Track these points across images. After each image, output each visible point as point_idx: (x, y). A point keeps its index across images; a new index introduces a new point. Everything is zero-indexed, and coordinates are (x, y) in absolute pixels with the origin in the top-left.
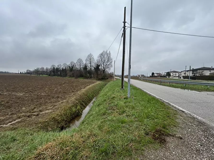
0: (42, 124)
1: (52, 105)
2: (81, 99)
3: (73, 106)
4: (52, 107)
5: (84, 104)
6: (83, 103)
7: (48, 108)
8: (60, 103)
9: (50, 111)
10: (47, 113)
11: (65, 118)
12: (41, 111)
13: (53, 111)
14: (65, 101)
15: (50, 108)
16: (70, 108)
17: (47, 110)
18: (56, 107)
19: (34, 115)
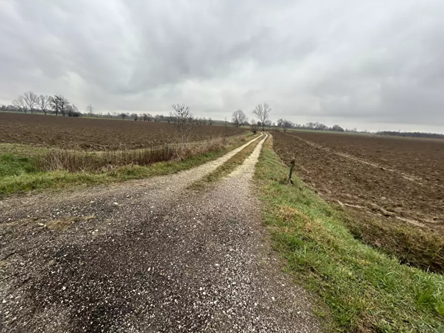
4: (433, 221)
7: (423, 219)
9: (419, 224)
10: (406, 224)
13: (423, 228)
15: (428, 221)
17: (416, 219)
19: (382, 213)
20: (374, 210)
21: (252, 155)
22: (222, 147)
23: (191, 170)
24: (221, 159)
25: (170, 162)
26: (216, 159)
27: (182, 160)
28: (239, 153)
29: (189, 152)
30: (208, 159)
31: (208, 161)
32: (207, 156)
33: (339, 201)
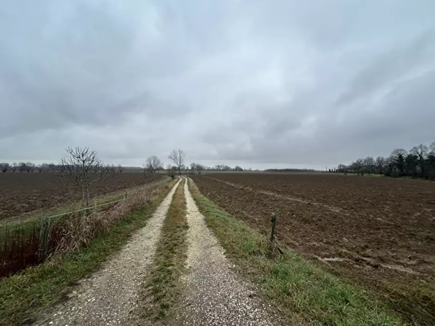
4: (413, 262)
7: (402, 261)
9: (410, 271)
12: (382, 260)
13: (422, 278)
15: (409, 263)
17: (398, 263)
18: (430, 267)
19: (368, 264)
20: (356, 260)
21: (187, 206)
22: (148, 202)
23: (108, 270)
24: (151, 221)
25: (49, 264)
26: (145, 225)
27: (84, 245)
28: (171, 205)
29: (98, 223)
30: (132, 226)
31: (134, 230)
32: (129, 222)
33: (317, 257)
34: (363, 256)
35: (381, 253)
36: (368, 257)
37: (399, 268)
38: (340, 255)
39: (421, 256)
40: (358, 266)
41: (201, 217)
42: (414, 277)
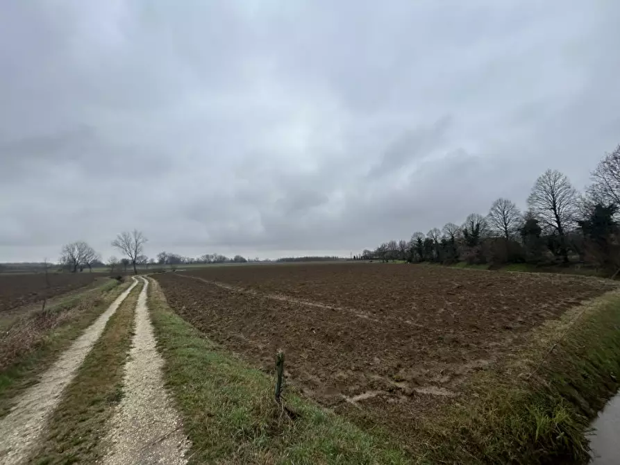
0: (433, 444)
1: (447, 371)
2: (560, 373)
3: (530, 400)
4: (446, 379)
5: (582, 401)
6: (575, 394)
7: (435, 380)
8: (469, 366)
9: (444, 393)
10: (438, 399)
11: (508, 447)
12: (416, 382)
13: (457, 399)
14: (484, 363)
15: (442, 381)
16: (521, 406)
17: (432, 384)
18: (461, 381)
19: (404, 393)
20: (391, 391)
33: (344, 397)
34: (397, 381)
35: (415, 373)
36: (402, 380)
37: (434, 391)
38: (372, 387)
39: (452, 367)
40: (392, 400)
41: (157, 362)
42: (449, 401)
